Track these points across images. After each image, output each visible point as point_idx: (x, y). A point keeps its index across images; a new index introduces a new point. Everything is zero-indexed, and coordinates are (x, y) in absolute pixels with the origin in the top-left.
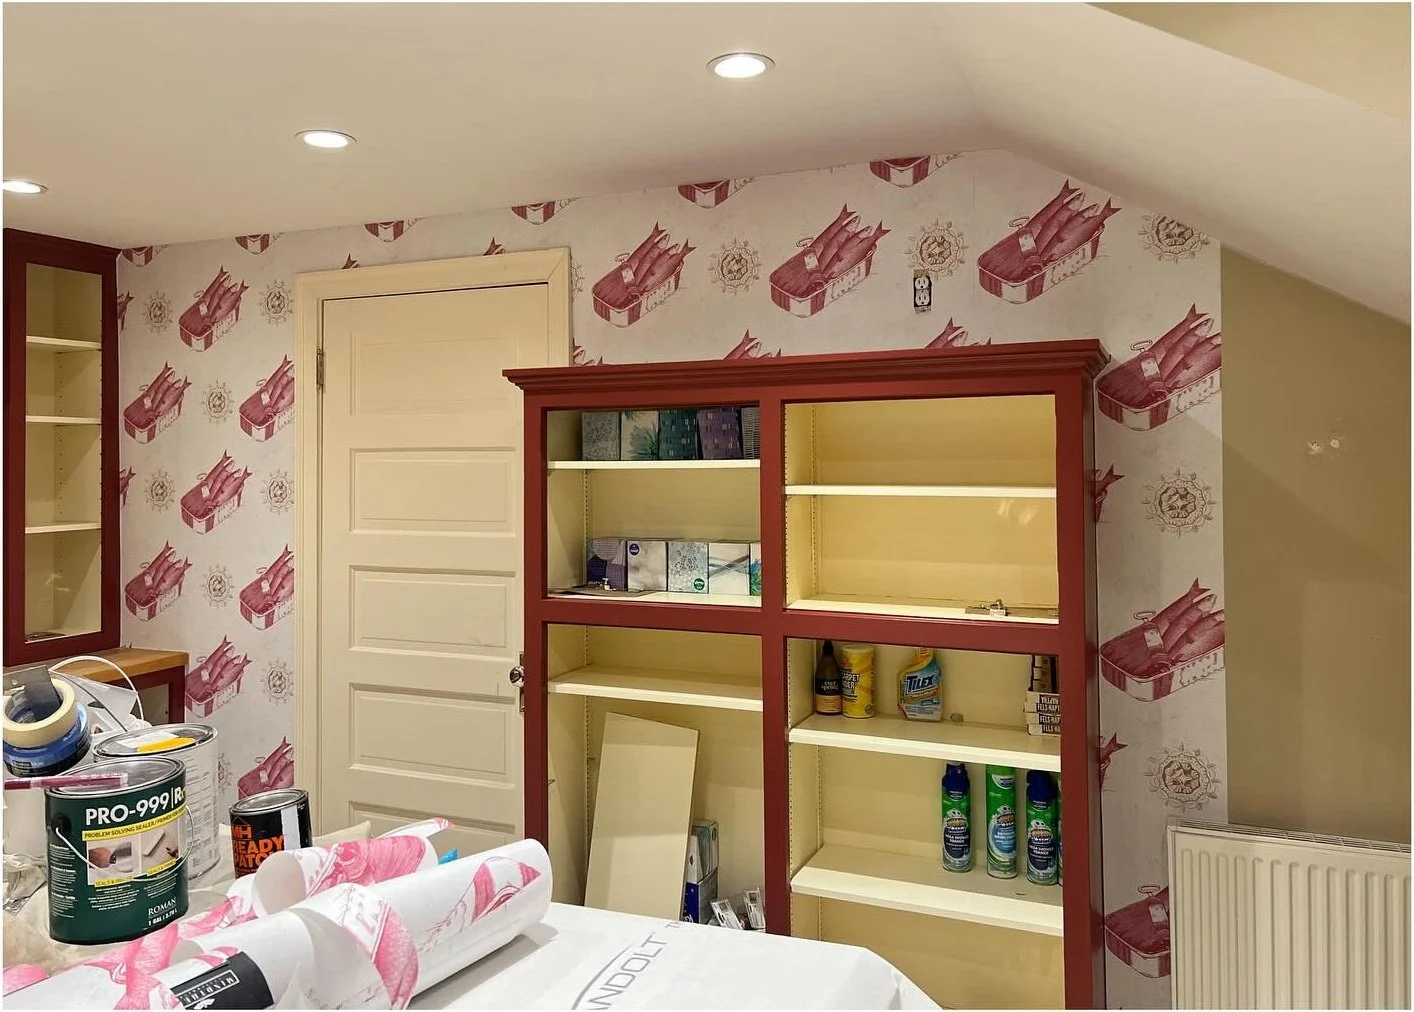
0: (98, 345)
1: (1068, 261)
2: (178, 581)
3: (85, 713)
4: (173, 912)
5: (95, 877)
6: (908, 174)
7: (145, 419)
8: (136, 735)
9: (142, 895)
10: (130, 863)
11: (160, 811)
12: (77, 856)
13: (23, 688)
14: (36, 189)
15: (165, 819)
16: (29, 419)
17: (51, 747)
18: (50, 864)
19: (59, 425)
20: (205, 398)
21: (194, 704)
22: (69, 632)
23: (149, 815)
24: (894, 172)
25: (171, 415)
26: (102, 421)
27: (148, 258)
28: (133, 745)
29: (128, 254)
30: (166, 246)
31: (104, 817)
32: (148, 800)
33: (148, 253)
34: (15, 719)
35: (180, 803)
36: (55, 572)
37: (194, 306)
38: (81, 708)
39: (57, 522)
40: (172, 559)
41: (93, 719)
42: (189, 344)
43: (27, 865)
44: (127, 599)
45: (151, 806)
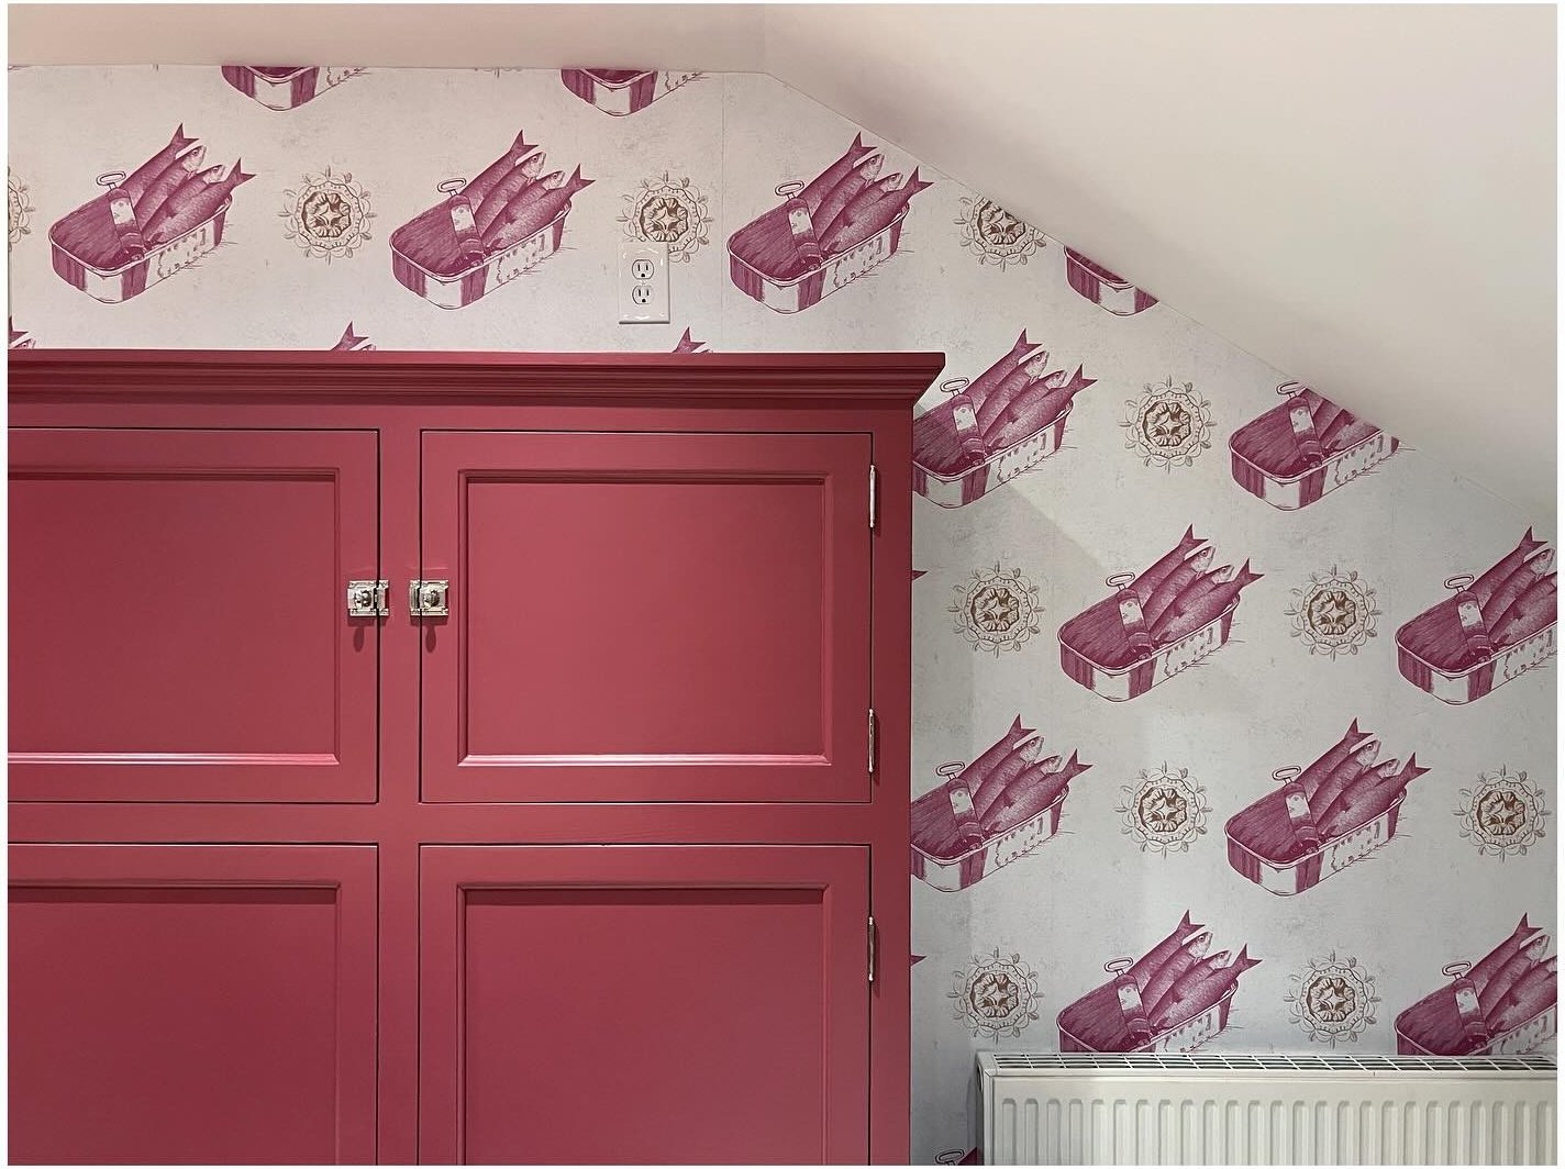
1: (858, 254)
6: (622, 95)
24: (600, 89)
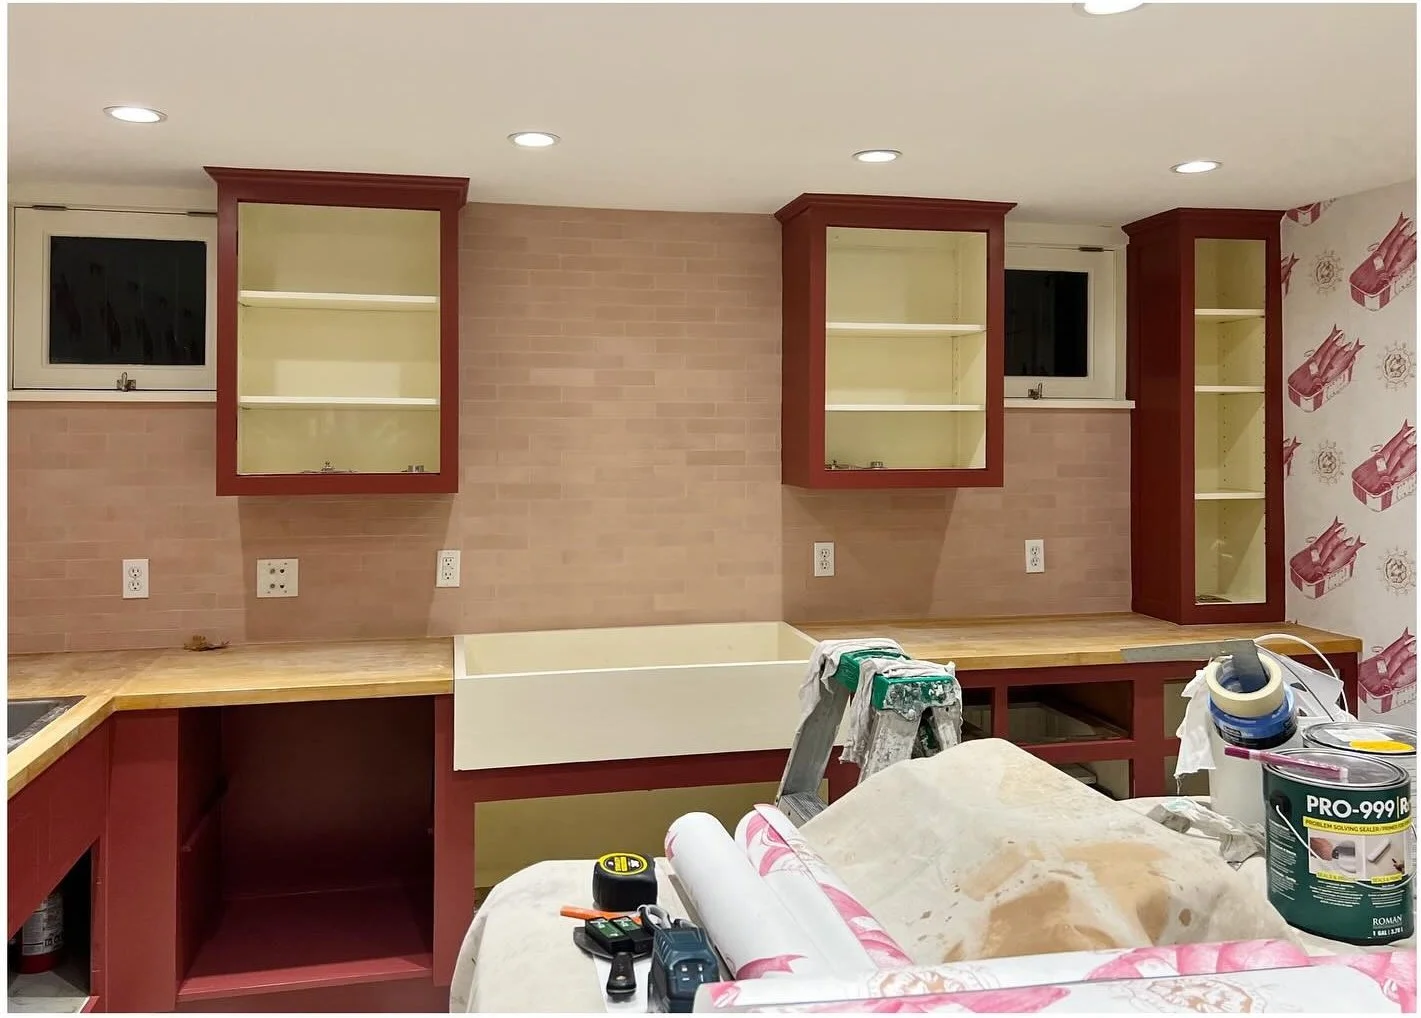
0: (1262, 312)
2: (1349, 560)
3: (1291, 693)
4: (1398, 930)
5: (1316, 865)
7: (1311, 387)
8: (1345, 727)
9: (1366, 901)
10: (1354, 864)
11: (1385, 819)
12: (1297, 839)
13: (1231, 657)
14: (1212, 166)
15: (1392, 828)
16: (1198, 389)
17: (1262, 720)
18: (1269, 839)
19: (1223, 394)
20: (1380, 362)
21: (1369, 696)
22: (1235, 599)
23: (1373, 819)
25: (1340, 381)
26: (1266, 388)
27: (1315, 215)
28: (1344, 738)
29: (1293, 214)
30: (1335, 199)
31: (1326, 808)
32: (1373, 803)
33: (1314, 210)
34: (1224, 685)
35: (1406, 815)
36: (1220, 538)
37: (1367, 261)
38: (1287, 687)
39: (1220, 489)
40: (1341, 536)
41: (1298, 700)
42: (1362, 302)
43: (1238, 831)
44: (1292, 572)
45: (1376, 810)
